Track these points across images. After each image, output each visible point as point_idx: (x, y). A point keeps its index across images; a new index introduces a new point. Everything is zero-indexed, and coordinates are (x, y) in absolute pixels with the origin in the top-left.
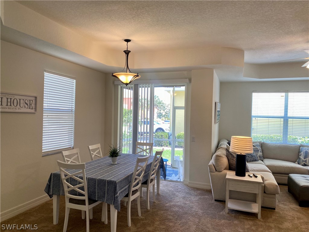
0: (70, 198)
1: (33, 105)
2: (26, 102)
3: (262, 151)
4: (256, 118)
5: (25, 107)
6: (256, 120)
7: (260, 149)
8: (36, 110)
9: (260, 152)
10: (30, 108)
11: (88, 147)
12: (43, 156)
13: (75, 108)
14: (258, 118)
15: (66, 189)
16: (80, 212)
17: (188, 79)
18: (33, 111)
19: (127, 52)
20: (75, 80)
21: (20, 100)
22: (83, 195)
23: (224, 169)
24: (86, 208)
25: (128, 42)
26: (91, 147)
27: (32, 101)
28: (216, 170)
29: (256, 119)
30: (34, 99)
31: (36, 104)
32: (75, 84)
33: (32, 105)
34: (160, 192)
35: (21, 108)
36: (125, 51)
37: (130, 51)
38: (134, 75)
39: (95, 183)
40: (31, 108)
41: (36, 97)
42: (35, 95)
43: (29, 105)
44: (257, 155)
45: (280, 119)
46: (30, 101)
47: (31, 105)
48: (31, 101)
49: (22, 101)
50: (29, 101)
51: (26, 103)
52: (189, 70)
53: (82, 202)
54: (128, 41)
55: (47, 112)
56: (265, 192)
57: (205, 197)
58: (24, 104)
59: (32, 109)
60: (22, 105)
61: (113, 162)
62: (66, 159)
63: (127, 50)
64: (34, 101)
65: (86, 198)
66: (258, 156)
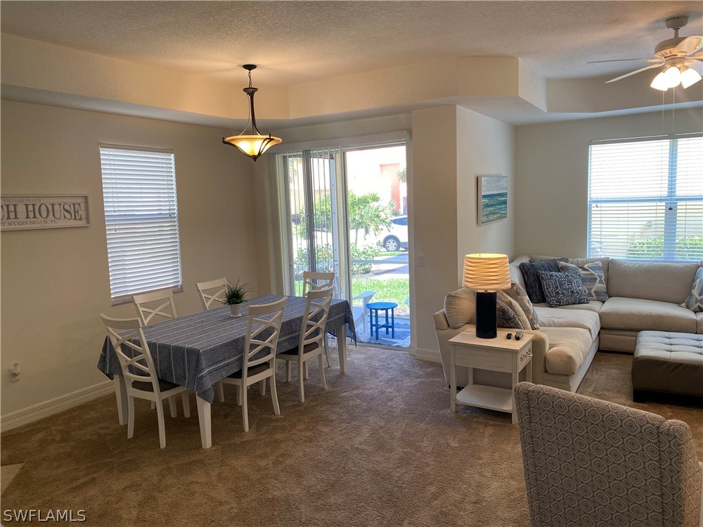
0: (135, 381)
1: (82, 213)
2: (67, 207)
3: (607, 281)
4: (599, 205)
5: (65, 217)
6: (599, 209)
7: (600, 277)
8: (88, 223)
9: (601, 282)
10: (75, 219)
11: (196, 285)
12: (113, 305)
13: (178, 210)
14: (604, 205)
15: (123, 364)
16: (149, 403)
17: (405, 131)
18: (83, 223)
19: (251, 91)
20: (173, 155)
21: (53, 205)
22: (149, 375)
23: (466, 322)
24: (156, 397)
25: (250, 70)
26: (201, 286)
27: (79, 204)
28: (449, 326)
29: (597, 206)
30: (81, 201)
31: (87, 210)
32: (173, 161)
33: (80, 212)
34: (346, 371)
35: (57, 221)
36: (245, 90)
37: (256, 90)
38: (262, 139)
39: (169, 354)
40: (78, 218)
41: (86, 198)
42: (84, 193)
43: (73, 212)
44: (590, 290)
45: (655, 204)
46: (74, 205)
47: (78, 212)
48: (77, 206)
49: (57, 207)
50: (72, 206)
51: (65, 210)
52: (407, 110)
53: (147, 387)
54: (250, 67)
55: (113, 223)
56: (546, 371)
57: (434, 380)
58: (63, 212)
59: (81, 219)
60: (57, 215)
61: (233, 313)
62: (141, 309)
63: (250, 88)
64: (83, 205)
65: (153, 379)
66: (592, 292)
